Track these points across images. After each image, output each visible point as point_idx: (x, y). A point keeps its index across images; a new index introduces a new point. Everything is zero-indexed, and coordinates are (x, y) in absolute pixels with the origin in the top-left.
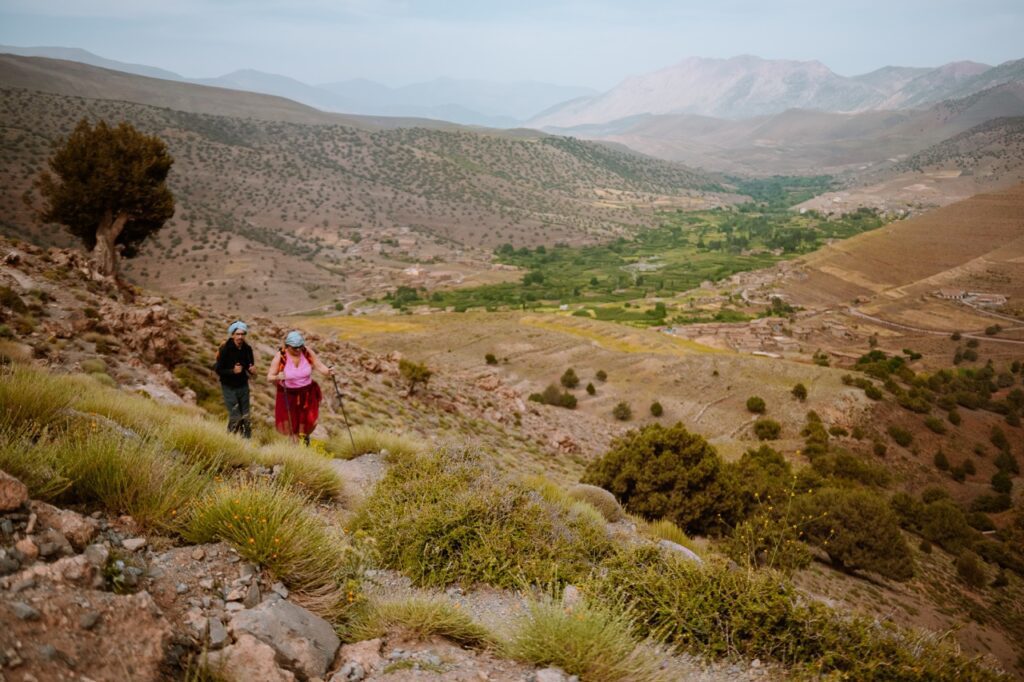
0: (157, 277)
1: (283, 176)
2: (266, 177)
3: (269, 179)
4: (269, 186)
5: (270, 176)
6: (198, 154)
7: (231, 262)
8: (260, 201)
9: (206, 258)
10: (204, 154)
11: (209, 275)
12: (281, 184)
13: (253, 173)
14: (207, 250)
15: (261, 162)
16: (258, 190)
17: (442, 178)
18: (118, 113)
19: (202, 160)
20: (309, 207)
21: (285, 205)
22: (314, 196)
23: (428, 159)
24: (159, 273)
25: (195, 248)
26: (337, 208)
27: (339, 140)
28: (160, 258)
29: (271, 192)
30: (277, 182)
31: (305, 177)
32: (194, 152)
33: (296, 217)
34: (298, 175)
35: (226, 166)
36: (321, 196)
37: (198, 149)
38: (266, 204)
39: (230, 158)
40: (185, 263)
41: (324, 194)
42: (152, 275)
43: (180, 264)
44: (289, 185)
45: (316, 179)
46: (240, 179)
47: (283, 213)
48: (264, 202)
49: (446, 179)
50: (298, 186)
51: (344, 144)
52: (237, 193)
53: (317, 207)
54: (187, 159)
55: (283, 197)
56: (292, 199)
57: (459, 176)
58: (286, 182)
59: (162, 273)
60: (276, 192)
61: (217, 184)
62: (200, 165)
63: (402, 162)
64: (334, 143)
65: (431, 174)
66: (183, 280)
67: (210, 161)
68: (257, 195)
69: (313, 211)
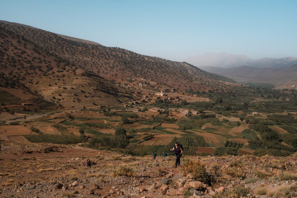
0: (37, 84)
1: (98, 57)
2: (92, 58)
3: (93, 58)
4: (93, 61)
5: (94, 57)
6: (66, 49)
7: (77, 78)
8: (89, 66)
9: (64, 76)
10: (68, 49)
11: (64, 84)
12: (97, 61)
13: (87, 56)
14: (65, 72)
15: (90, 53)
16: (88, 62)
17: (155, 67)
18: (37, 33)
19: (67, 51)
20: (109, 69)
21: (99, 67)
22: (112, 65)
23: (150, 61)
24: (38, 82)
25: (58, 72)
26: (121, 70)
27: (118, 52)
28: (40, 75)
29: (94, 63)
30: (96, 59)
31: (108, 58)
32: (65, 48)
33: (103, 72)
34: (105, 57)
35: (76, 53)
36: (114, 65)
37: (66, 47)
38: (91, 67)
39: (78, 51)
40: (53, 78)
41: (115, 65)
42: (35, 83)
43: (50, 78)
44: (101, 61)
45: (112, 59)
46: (81, 58)
47: (98, 71)
48: (90, 66)
49: (157, 67)
50: (105, 61)
51: (119, 53)
52: (80, 63)
53: (112, 69)
54: (61, 50)
55: (98, 65)
56: (102, 66)
57: (161, 67)
58: (100, 60)
59: (40, 82)
60: (96, 63)
61: (72, 59)
62: (66, 53)
63: (141, 61)
64: (116, 53)
65: (151, 66)
66: (50, 86)
67: (70, 51)
68: (88, 64)
69: (111, 71)
